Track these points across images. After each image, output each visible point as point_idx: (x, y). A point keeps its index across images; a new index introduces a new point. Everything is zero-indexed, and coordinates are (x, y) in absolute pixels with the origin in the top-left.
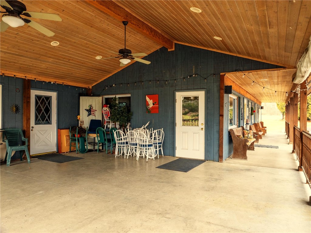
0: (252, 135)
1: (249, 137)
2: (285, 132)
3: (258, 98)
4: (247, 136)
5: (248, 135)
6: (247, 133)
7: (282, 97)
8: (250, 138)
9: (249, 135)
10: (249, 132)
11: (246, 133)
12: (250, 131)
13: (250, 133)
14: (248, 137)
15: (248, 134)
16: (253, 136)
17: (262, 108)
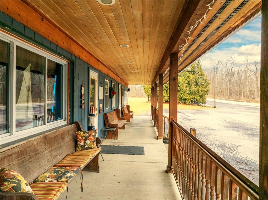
0: (93, 142)
1: (87, 146)
2: (151, 116)
3: (122, 77)
4: (82, 144)
5: (85, 143)
6: (84, 138)
7: (148, 77)
8: (89, 148)
9: (88, 142)
10: (87, 135)
11: (80, 138)
12: (90, 132)
13: (89, 137)
14: (84, 145)
15: (85, 140)
16: (95, 143)
17: (129, 90)
